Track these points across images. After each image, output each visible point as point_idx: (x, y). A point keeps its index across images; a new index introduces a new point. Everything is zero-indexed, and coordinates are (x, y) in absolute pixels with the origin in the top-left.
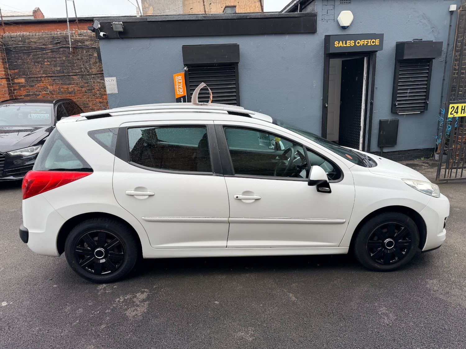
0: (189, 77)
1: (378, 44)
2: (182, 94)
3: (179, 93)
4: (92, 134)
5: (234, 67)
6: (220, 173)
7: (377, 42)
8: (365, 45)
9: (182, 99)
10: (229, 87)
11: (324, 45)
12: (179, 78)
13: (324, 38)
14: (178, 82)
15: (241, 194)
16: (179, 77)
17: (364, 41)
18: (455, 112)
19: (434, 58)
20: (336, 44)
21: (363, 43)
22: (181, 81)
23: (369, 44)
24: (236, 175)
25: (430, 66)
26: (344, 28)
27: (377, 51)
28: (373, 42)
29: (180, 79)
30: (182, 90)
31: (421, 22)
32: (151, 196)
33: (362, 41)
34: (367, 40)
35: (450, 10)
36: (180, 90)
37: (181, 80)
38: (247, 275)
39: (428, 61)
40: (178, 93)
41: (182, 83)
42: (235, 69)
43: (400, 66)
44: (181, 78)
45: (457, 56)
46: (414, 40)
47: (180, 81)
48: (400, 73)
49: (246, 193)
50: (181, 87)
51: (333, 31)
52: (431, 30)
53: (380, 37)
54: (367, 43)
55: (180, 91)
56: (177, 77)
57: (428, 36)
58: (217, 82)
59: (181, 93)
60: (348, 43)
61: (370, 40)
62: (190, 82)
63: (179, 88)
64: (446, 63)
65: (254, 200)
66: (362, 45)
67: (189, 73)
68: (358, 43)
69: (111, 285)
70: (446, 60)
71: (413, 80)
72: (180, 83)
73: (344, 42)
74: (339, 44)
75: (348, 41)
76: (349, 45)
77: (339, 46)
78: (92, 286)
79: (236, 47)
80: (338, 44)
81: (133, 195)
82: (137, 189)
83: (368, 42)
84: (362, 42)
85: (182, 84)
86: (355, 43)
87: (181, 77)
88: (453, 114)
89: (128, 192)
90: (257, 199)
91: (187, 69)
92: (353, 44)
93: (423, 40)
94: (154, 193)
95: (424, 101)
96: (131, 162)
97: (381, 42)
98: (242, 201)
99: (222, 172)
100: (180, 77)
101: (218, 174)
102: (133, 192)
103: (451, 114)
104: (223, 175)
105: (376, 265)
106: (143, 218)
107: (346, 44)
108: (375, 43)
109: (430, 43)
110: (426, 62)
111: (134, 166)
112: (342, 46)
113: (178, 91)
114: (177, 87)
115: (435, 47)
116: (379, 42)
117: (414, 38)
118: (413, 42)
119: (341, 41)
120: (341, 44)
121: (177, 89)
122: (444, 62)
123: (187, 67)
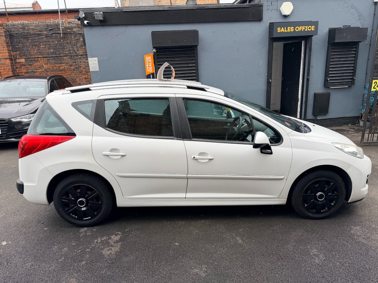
0: (157, 58)
1: (314, 30)
4: (75, 105)
5: (194, 49)
6: (180, 138)
7: (313, 28)
8: (303, 30)
9: (151, 75)
10: (189, 65)
11: (268, 31)
12: (149, 59)
13: (269, 25)
14: (148, 61)
15: (197, 155)
17: (302, 27)
19: (360, 42)
20: (279, 30)
22: (151, 61)
23: (306, 30)
24: (193, 139)
25: (357, 48)
26: (285, 16)
27: (312, 36)
28: (310, 28)
29: (150, 59)
30: (151, 68)
31: (350, 11)
32: (123, 156)
33: (300, 27)
34: (304, 27)
35: (374, 2)
36: (149, 68)
38: (203, 221)
40: (148, 71)
42: (195, 51)
43: (332, 48)
44: (151, 58)
46: (344, 26)
47: (150, 61)
48: (332, 54)
49: (201, 154)
50: (150, 65)
51: (277, 19)
52: (358, 18)
53: (316, 24)
54: (304, 29)
55: (149, 69)
56: (147, 58)
57: (355, 23)
59: (151, 70)
61: (307, 27)
62: (158, 61)
63: (149, 66)
64: (370, 45)
65: (208, 160)
66: (300, 30)
67: (157, 54)
68: (297, 29)
69: (91, 228)
71: (342, 60)
72: (150, 62)
73: (285, 28)
74: (281, 29)
75: (288, 28)
76: (290, 31)
77: (281, 32)
78: (76, 229)
79: (196, 33)
80: (280, 30)
81: (108, 156)
82: (112, 150)
84: (300, 29)
85: (151, 63)
87: (150, 57)
88: (376, 88)
89: (104, 153)
90: (210, 159)
91: (156, 51)
92: (293, 30)
93: (351, 27)
94: (126, 154)
95: (352, 77)
96: (107, 128)
97: (316, 28)
98: (198, 161)
99: (182, 136)
100: (150, 58)
102: (108, 153)
103: (374, 88)
104: (182, 139)
105: (309, 214)
106: (117, 174)
108: (311, 29)
109: (357, 29)
110: (354, 45)
111: (110, 131)
112: (284, 31)
113: (148, 69)
114: (147, 65)
115: (361, 32)
117: (344, 25)
118: (343, 28)
119: (283, 28)
120: (283, 30)
121: (148, 67)
122: (369, 44)
123: (155, 49)
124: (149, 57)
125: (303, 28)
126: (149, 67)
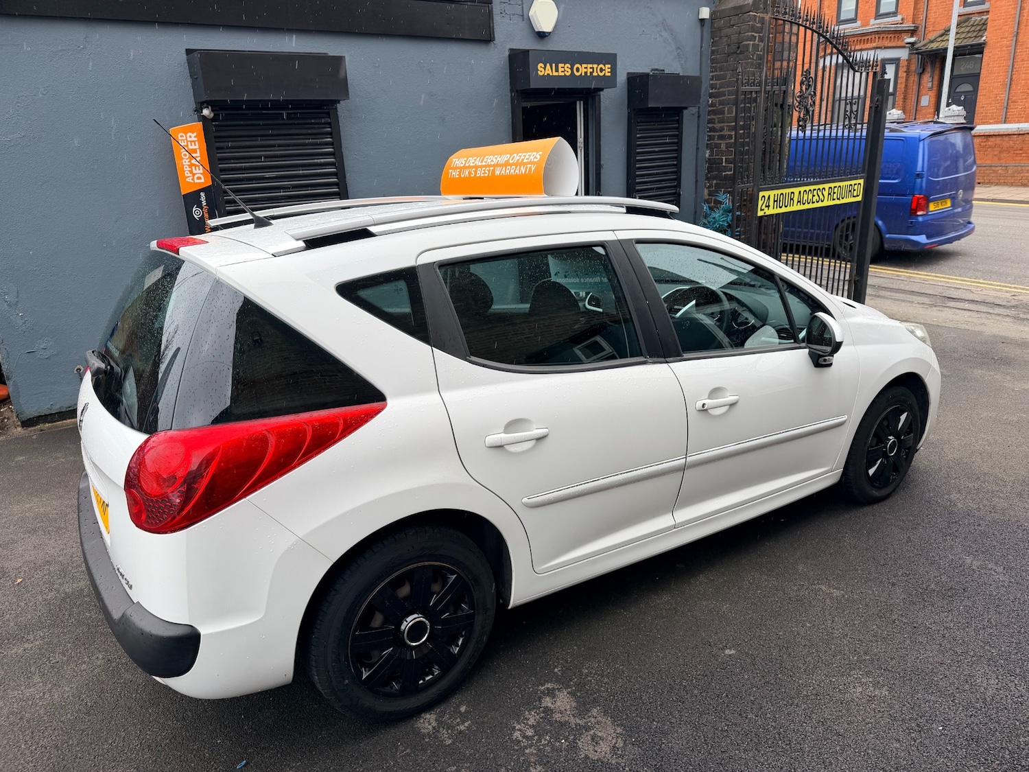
0: (215, 137)
1: (609, 74)
2: (203, 181)
3: (193, 179)
4: (350, 290)
5: (328, 113)
6: (658, 357)
7: (607, 70)
8: (589, 74)
9: (202, 194)
10: (319, 161)
11: (508, 71)
12: (189, 139)
13: (508, 54)
14: (186, 148)
15: (707, 396)
16: (190, 137)
17: (585, 66)
18: (766, 206)
19: (686, 108)
21: (586, 70)
22: (197, 147)
23: (595, 74)
24: (686, 356)
25: (680, 122)
26: (542, 35)
27: (602, 90)
28: (601, 70)
29: (194, 141)
30: (201, 171)
31: (661, 35)
33: (584, 66)
34: (591, 66)
35: (700, 18)
36: (194, 172)
37: (197, 143)
39: (677, 112)
40: (189, 180)
41: (198, 151)
42: (329, 117)
43: (638, 123)
44: (196, 139)
45: (716, 105)
46: (652, 70)
47: (193, 147)
48: (638, 136)
49: (715, 392)
51: (523, 42)
52: (676, 54)
53: (610, 59)
54: (591, 70)
55: (194, 175)
56: (182, 136)
57: (673, 66)
58: (287, 148)
59: (198, 179)
60: (560, 70)
61: (596, 65)
62: (218, 148)
63: (191, 165)
64: (699, 117)
65: (727, 407)
66: (583, 74)
67: (215, 126)
68: (578, 70)
70: (699, 112)
71: (657, 149)
72: (195, 151)
73: (554, 65)
74: (545, 69)
75: (560, 65)
76: (563, 74)
77: (546, 74)
79: (338, 61)
80: (543, 70)
81: (501, 447)
82: (512, 425)
83: (593, 68)
84: (583, 69)
85: (197, 155)
86: (572, 69)
87: (195, 134)
88: (763, 210)
89: (494, 439)
90: (731, 403)
91: (212, 115)
92: (570, 71)
93: (666, 72)
94: (547, 430)
95: (674, 191)
96: (473, 358)
97: (614, 70)
98: (709, 413)
99: (661, 352)
100: (192, 136)
101: (656, 359)
102: (499, 437)
103: (761, 210)
104: (663, 360)
105: (874, 492)
106: (525, 500)
107: (557, 70)
108: (604, 72)
109: (675, 80)
110: (675, 114)
111: (484, 366)
112: (551, 74)
113: (189, 175)
114: (185, 162)
115: (683, 86)
116: (609, 70)
117: (653, 67)
118: (651, 74)
119: (548, 64)
120: (548, 71)
121: (187, 169)
122: (697, 115)
123: (210, 107)
124: (189, 134)
125: (588, 68)
126: (193, 168)
